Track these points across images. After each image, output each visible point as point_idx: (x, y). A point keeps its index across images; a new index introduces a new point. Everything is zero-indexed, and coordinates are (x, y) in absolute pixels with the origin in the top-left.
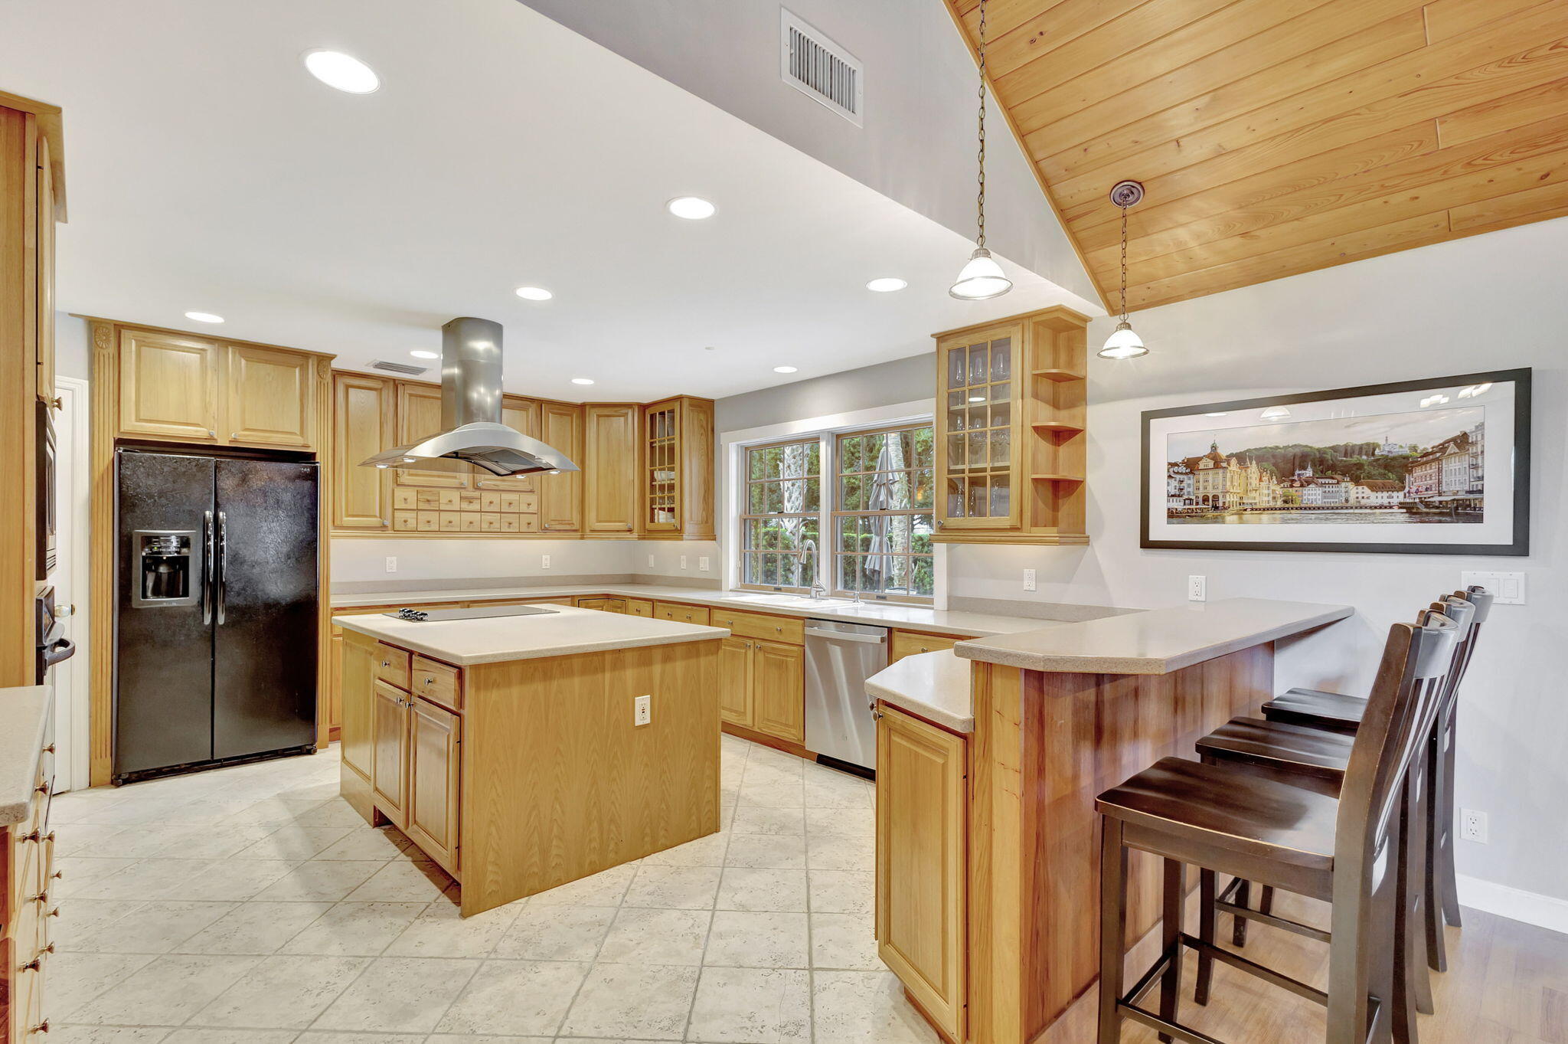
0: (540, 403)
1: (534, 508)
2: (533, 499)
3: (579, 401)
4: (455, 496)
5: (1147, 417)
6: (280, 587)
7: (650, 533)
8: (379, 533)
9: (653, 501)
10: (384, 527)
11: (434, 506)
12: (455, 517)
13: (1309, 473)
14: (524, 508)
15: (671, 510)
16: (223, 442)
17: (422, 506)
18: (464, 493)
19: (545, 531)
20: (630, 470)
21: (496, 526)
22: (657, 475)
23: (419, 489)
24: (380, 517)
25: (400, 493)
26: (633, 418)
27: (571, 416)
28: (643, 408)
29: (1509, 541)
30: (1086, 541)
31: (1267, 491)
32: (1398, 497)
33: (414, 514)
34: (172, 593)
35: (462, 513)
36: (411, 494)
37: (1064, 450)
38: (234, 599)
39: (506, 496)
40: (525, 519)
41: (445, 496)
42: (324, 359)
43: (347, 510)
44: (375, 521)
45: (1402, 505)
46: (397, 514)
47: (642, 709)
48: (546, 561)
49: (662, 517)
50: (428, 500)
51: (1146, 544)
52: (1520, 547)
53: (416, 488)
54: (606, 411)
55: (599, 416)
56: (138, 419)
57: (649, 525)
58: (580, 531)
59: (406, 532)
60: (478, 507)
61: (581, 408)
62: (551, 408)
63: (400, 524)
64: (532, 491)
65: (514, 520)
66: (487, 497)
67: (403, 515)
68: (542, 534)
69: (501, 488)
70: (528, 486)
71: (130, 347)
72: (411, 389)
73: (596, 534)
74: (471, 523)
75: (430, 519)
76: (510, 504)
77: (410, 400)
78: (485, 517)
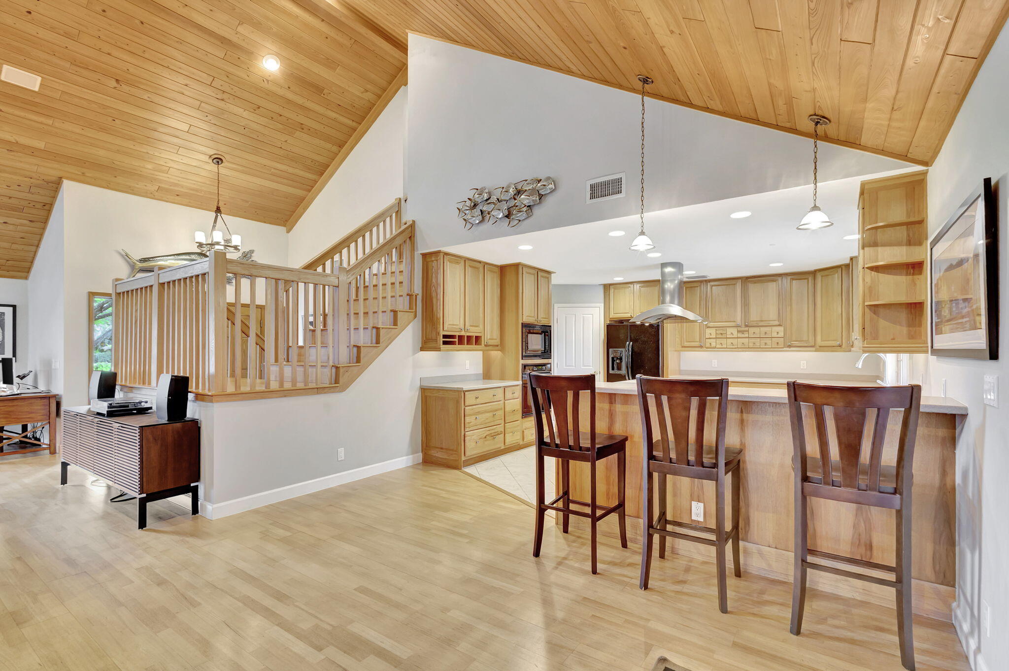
0: (785, 276)
1: (781, 334)
2: (781, 330)
3: (812, 268)
4: (735, 331)
8: (700, 349)
10: (701, 347)
11: (724, 336)
12: (735, 341)
14: (774, 335)
17: (717, 336)
18: (739, 329)
19: (789, 347)
21: (758, 345)
23: (717, 328)
24: (700, 342)
25: (708, 331)
26: (842, 274)
27: (808, 279)
33: (714, 340)
35: (739, 339)
36: (713, 331)
39: (763, 329)
40: (776, 340)
41: (729, 331)
43: (686, 340)
44: (697, 344)
46: (707, 340)
50: (722, 333)
53: (715, 328)
54: (826, 273)
55: (822, 276)
56: (614, 314)
58: (813, 347)
59: (711, 348)
60: (747, 335)
61: (814, 273)
62: (792, 277)
63: (708, 345)
64: (779, 325)
65: (768, 341)
66: (752, 330)
67: (710, 341)
68: (788, 349)
69: (760, 324)
70: (777, 323)
71: (612, 291)
72: (712, 283)
73: (822, 348)
74: (743, 343)
75: (722, 342)
76: (766, 333)
77: (712, 288)
78: (752, 340)
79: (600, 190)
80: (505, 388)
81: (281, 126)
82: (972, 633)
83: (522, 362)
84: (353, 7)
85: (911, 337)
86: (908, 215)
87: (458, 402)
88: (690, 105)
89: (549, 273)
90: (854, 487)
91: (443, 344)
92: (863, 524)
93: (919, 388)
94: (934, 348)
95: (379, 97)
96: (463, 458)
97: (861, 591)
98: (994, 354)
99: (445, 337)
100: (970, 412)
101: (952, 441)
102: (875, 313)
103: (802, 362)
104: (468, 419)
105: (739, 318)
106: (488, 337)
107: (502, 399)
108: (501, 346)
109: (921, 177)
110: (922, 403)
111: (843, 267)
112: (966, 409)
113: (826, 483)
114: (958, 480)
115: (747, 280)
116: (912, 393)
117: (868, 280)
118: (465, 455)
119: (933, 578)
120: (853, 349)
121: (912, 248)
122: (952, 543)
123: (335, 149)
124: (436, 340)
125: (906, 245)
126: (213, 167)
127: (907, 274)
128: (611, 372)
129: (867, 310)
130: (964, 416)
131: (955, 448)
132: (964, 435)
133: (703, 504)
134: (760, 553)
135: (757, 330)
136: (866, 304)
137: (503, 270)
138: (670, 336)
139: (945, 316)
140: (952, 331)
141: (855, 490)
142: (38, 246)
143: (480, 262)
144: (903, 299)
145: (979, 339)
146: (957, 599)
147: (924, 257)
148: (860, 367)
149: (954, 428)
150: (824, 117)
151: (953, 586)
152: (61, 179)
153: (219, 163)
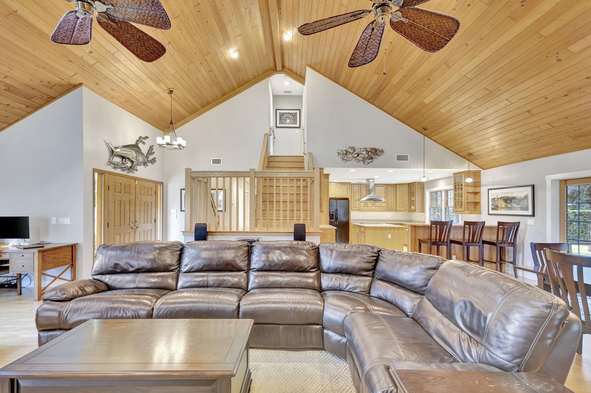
0: (387, 185)
1: (386, 206)
2: (386, 204)
3: (395, 184)
5: (489, 190)
6: (344, 219)
7: (411, 211)
8: (358, 211)
9: (411, 204)
10: (359, 210)
12: (371, 208)
13: (509, 201)
14: (384, 206)
15: (414, 206)
16: (337, 197)
17: (365, 206)
18: (372, 203)
19: (388, 210)
20: (406, 198)
21: (378, 209)
22: (412, 198)
24: (358, 208)
25: (361, 204)
26: (407, 186)
27: (394, 187)
28: (409, 184)
29: (531, 214)
30: (481, 213)
31: (503, 204)
32: (519, 206)
34: (332, 219)
36: (363, 204)
37: (477, 196)
38: (339, 221)
40: (384, 208)
41: (369, 204)
42: (350, 183)
43: (353, 207)
45: (520, 208)
47: (390, 236)
48: (389, 217)
49: (413, 207)
50: (366, 205)
51: (489, 214)
52: (533, 215)
54: (401, 185)
55: (399, 186)
57: (410, 209)
58: (396, 210)
59: (362, 210)
60: (375, 206)
62: (389, 185)
65: (382, 208)
66: (377, 204)
67: (362, 207)
69: (379, 202)
70: (385, 201)
72: (363, 185)
73: (399, 211)
74: (373, 209)
75: (366, 208)
76: (381, 205)
78: (376, 208)
79: (400, 158)
81: (211, 82)
102: (468, 204)
109: (479, 171)
111: (407, 184)
117: (466, 195)
123: (220, 97)
125: (474, 187)
126: (165, 96)
136: (466, 201)
144: (474, 201)
147: (480, 191)
152: (81, 84)
153: (171, 93)
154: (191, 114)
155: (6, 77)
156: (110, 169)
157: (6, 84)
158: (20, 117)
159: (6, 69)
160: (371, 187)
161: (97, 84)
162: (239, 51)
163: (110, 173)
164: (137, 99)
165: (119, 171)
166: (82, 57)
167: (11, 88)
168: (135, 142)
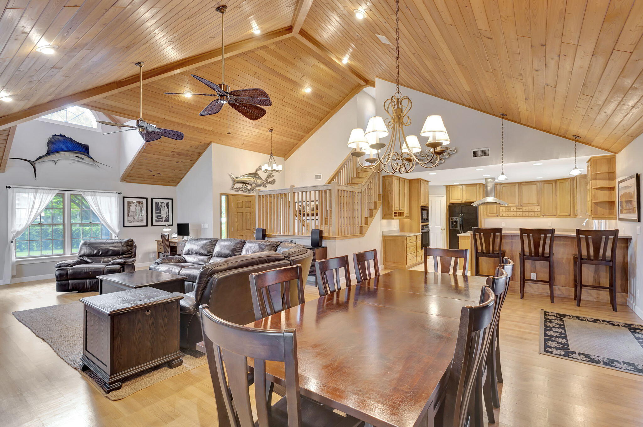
0: (541, 182)
1: (539, 210)
3: (555, 179)
4: (515, 209)
5: (618, 183)
10: (497, 216)
11: (509, 211)
12: (515, 213)
14: (536, 210)
16: (463, 202)
17: (506, 211)
18: (518, 207)
21: (527, 215)
23: (505, 207)
24: (497, 213)
25: (501, 208)
26: (570, 183)
27: (552, 183)
33: (504, 213)
35: (517, 212)
39: (530, 207)
40: (536, 213)
41: (512, 209)
42: (480, 184)
43: (490, 213)
44: (495, 215)
46: (500, 213)
54: (561, 181)
56: (452, 200)
58: (556, 216)
59: (503, 216)
60: (521, 211)
61: (556, 181)
62: (545, 182)
63: (501, 215)
64: (538, 206)
65: (533, 213)
66: (524, 208)
67: (502, 213)
68: (543, 217)
69: (528, 205)
70: (537, 204)
71: (451, 189)
72: (503, 185)
73: (560, 216)
74: (519, 214)
75: (508, 214)
76: (531, 209)
77: (503, 188)
78: (524, 213)
79: (477, 154)
80: (417, 236)
81: (301, 114)
82: (634, 302)
83: (421, 224)
84: (352, 68)
85: (610, 213)
86: (609, 170)
87: (403, 242)
88: (521, 123)
89: (428, 181)
90: (597, 260)
91: (394, 216)
92: (597, 276)
93: (618, 230)
94: (620, 218)
95: (344, 98)
96: (406, 266)
97: (596, 298)
98: (639, 221)
99: (395, 213)
100: (633, 238)
101: (627, 248)
102: (596, 205)
103: (549, 223)
104: (408, 249)
105: (517, 202)
106: (406, 213)
107: (416, 241)
108: (410, 217)
109: (614, 157)
110: (619, 235)
111: (571, 179)
112: (631, 237)
113: (589, 260)
114: (629, 260)
115: (521, 184)
116: (616, 232)
117: (593, 192)
118: (407, 265)
119: (621, 291)
120: (577, 217)
121: (610, 181)
122: (627, 280)
123: (318, 121)
124: (391, 215)
125: (608, 180)
126: (269, 133)
127: (608, 191)
128: (451, 228)
129: (593, 204)
130: (631, 239)
131: (628, 250)
132: (631, 245)
133: (536, 274)
134: (559, 289)
135: (527, 208)
136: (592, 201)
137: (410, 181)
138: (482, 211)
139: (624, 208)
140: (627, 213)
141: (598, 261)
142: (188, 171)
143: (403, 178)
144: (607, 200)
145: (635, 216)
146: (629, 297)
147: (615, 185)
148: (584, 225)
149: (627, 243)
150: (578, 136)
151: (627, 293)
152: (211, 142)
153: (271, 131)
154: (300, 141)
155: (175, 149)
156: (233, 192)
157: (176, 152)
158: (190, 167)
159: (173, 145)
160: (489, 188)
161: (220, 139)
162: (310, 86)
163: (233, 195)
164: (250, 141)
165: (240, 193)
166: (204, 128)
167: (179, 153)
168: (255, 170)
